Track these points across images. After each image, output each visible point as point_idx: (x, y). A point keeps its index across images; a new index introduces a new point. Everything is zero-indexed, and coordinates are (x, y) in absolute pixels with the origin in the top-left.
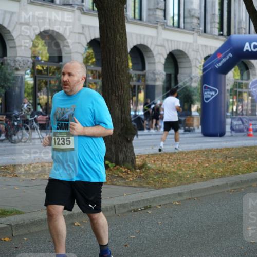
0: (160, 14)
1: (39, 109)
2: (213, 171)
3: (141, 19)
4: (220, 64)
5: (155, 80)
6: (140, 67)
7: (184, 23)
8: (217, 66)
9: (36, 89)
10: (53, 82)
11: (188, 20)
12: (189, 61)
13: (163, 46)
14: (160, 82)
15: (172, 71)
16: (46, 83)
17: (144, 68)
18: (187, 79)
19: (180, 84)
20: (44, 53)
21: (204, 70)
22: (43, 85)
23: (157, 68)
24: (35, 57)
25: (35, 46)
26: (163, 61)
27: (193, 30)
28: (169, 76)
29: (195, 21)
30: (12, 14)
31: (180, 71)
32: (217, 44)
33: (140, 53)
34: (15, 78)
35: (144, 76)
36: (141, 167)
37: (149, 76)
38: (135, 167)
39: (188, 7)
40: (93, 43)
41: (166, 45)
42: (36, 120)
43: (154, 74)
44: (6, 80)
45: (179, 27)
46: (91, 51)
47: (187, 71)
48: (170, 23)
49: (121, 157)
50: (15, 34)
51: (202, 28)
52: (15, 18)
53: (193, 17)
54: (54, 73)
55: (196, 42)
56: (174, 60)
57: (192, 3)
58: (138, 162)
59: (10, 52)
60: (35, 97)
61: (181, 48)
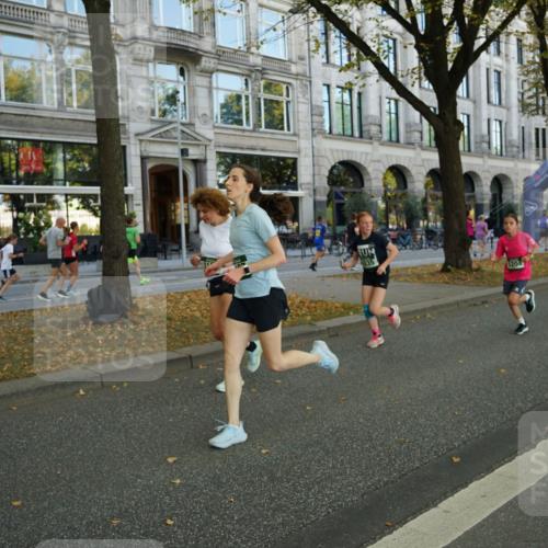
0: (485, 145)
1: (390, 227)
2: (537, 272)
3: (469, 150)
4: (538, 184)
5: (483, 199)
6: (470, 189)
7: (506, 151)
8: (536, 185)
9: (387, 211)
10: (400, 205)
11: (509, 149)
12: (511, 183)
13: (488, 171)
14: (487, 201)
15: (497, 192)
16: (395, 207)
17: (473, 190)
18: (510, 197)
19: (504, 202)
20: (392, 183)
21: (524, 189)
22: (392, 208)
23: (485, 190)
24: (385, 186)
25: (385, 178)
26: (489, 184)
27: (513, 157)
28: (494, 196)
29: (515, 149)
30: (367, 154)
31: (504, 191)
32: (535, 167)
33: (470, 179)
34: (372, 203)
35: (474, 197)
36: (477, 270)
37: (478, 196)
38: (471, 270)
39: (509, 138)
40: (432, 173)
41: (492, 171)
42: (389, 236)
43: (482, 194)
44: (364, 205)
45: (501, 155)
46: (429, 179)
47: (510, 191)
48: (494, 152)
49: (460, 262)
50: (370, 169)
51: (521, 155)
52: (369, 158)
53: (513, 146)
54: (400, 198)
55: (516, 166)
56: (499, 182)
57: (511, 135)
58: (474, 266)
59: (366, 184)
60: (387, 218)
61: (504, 172)
